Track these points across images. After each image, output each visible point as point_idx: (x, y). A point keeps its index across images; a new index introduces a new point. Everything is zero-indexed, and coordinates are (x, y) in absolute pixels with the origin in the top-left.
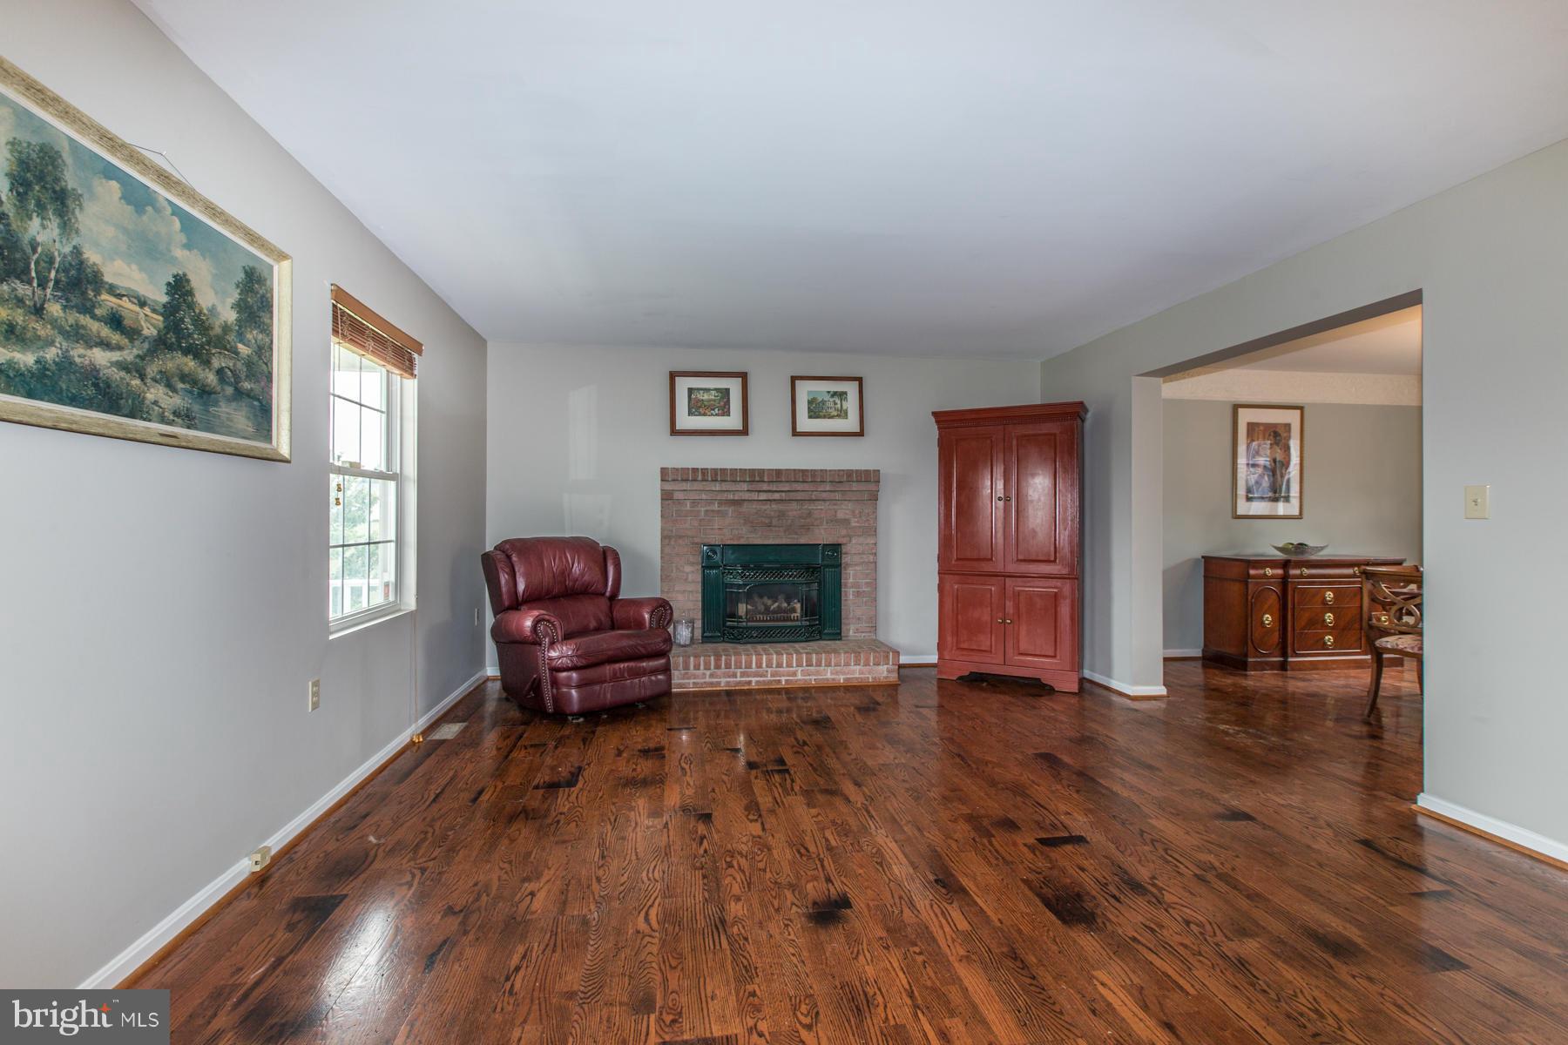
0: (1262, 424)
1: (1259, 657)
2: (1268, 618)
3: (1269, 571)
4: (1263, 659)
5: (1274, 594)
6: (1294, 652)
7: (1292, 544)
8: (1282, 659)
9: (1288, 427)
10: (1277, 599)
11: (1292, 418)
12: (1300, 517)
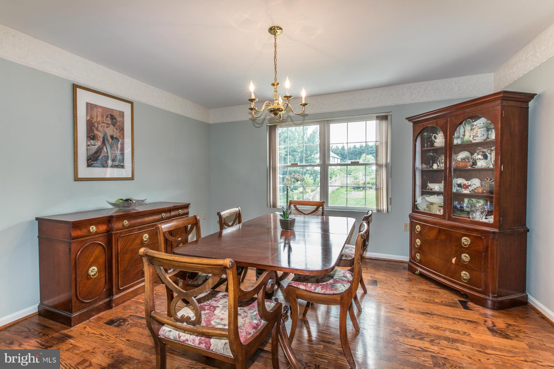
0: (100, 107)
1: (83, 308)
2: (93, 270)
3: (93, 229)
4: (91, 307)
5: (101, 248)
6: (118, 289)
7: (122, 200)
8: (107, 300)
9: (122, 114)
10: (103, 251)
11: (126, 108)
12: (132, 178)
